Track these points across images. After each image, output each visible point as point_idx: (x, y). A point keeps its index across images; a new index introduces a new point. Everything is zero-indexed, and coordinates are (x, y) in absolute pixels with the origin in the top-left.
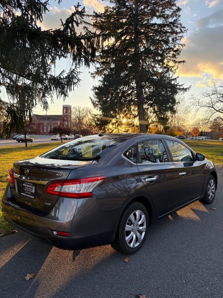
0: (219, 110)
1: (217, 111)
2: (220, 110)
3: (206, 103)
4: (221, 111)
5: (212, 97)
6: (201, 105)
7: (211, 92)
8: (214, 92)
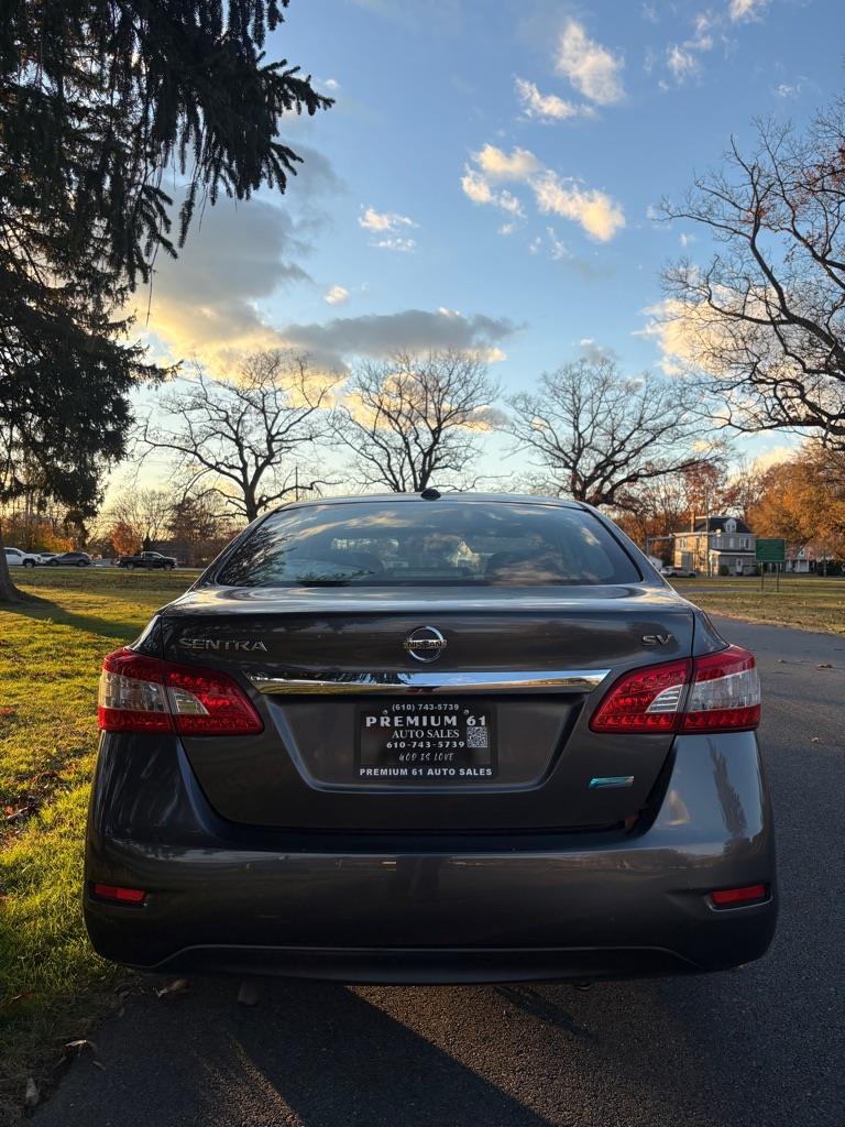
0: (217, 464)
1: (211, 466)
2: (222, 463)
3: (173, 435)
4: (223, 468)
5: (194, 415)
6: (153, 441)
7: (190, 399)
8: (198, 401)
